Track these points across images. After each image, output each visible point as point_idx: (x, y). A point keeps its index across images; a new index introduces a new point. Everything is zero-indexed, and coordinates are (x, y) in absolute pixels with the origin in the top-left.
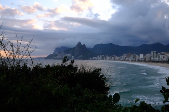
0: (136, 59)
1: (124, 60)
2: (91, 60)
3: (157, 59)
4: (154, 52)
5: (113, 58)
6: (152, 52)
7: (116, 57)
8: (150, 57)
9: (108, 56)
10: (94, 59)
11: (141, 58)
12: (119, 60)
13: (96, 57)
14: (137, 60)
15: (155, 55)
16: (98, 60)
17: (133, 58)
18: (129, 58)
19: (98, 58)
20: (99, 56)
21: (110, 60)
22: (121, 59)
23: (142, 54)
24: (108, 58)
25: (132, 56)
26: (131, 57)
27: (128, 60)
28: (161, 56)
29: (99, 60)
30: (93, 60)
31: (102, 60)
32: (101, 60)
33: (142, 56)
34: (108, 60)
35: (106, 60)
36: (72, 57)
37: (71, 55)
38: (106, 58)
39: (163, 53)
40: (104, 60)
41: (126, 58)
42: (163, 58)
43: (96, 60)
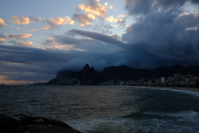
0: (156, 84)
1: (142, 85)
2: (101, 85)
3: (182, 83)
4: (178, 75)
5: (127, 83)
6: (176, 74)
7: (131, 82)
8: (174, 81)
9: (121, 80)
10: (105, 84)
11: (162, 82)
12: (135, 85)
13: (107, 82)
14: (158, 84)
15: (179, 78)
16: (109, 85)
17: (153, 82)
18: (147, 83)
19: (109, 83)
20: (111, 81)
21: (124, 85)
22: (138, 84)
23: (163, 77)
24: (122, 83)
25: (151, 79)
26: (150, 82)
27: (146, 85)
28: (187, 80)
29: (111, 85)
30: (103, 85)
31: (115, 85)
32: (113, 85)
33: (163, 80)
34: (122, 85)
35: (119, 85)
36: (79, 81)
37: (77, 80)
38: (119, 83)
39: (189, 75)
40: (116, 85)
41: (143, 82)
42: (190, 81)
43: (107, 85)
